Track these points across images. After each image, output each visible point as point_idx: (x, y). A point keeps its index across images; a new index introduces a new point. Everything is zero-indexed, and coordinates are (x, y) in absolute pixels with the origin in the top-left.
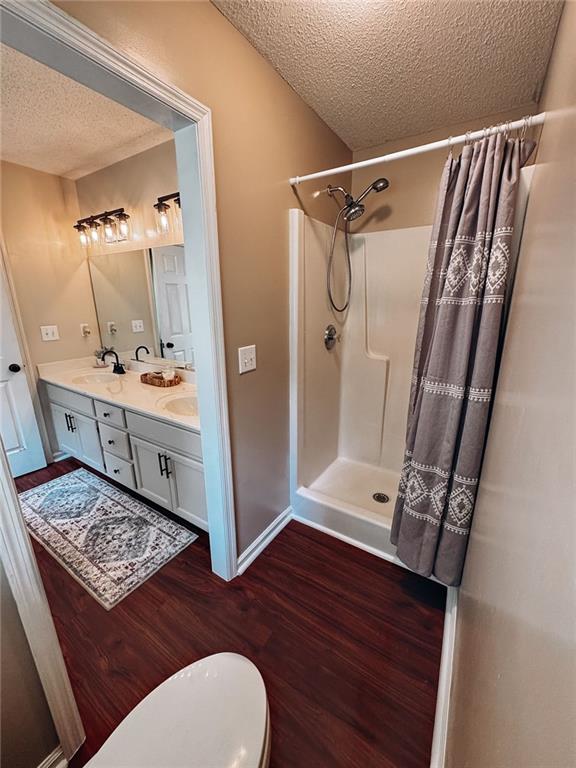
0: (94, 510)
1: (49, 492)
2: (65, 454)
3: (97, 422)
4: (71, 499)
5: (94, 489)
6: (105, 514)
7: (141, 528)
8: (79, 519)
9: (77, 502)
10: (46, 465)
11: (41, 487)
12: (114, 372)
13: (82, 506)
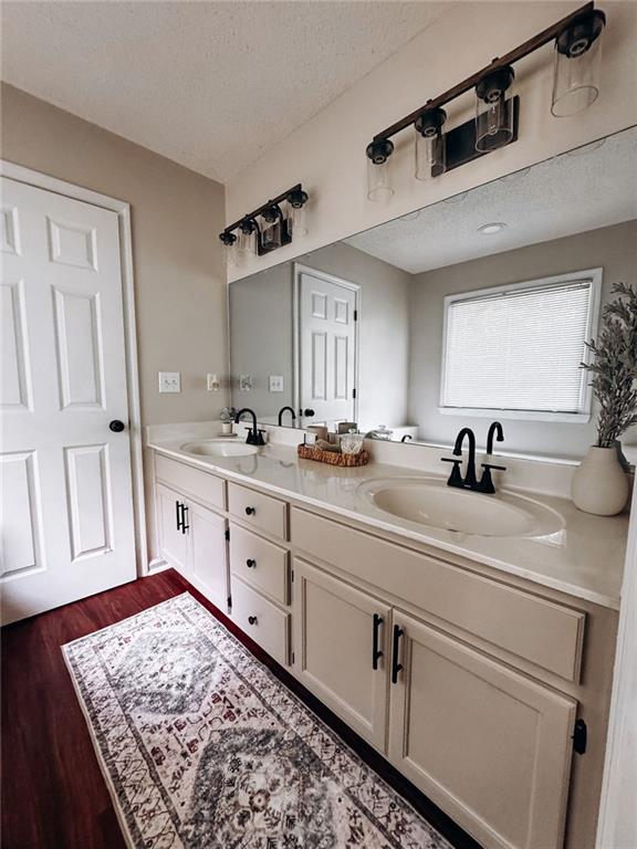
0: (209, 698)
1: (137, 634)
2: (165, 563)
3: (227, 521)
4: (169, 658)
5: (208, 642)
6: (229, 716)
7: (307, 783)
8: (182, 718)
9: (178, 670)
10: (135, 578)
11: (125, 622)
12: (248, 442)
13: (188, 682)
